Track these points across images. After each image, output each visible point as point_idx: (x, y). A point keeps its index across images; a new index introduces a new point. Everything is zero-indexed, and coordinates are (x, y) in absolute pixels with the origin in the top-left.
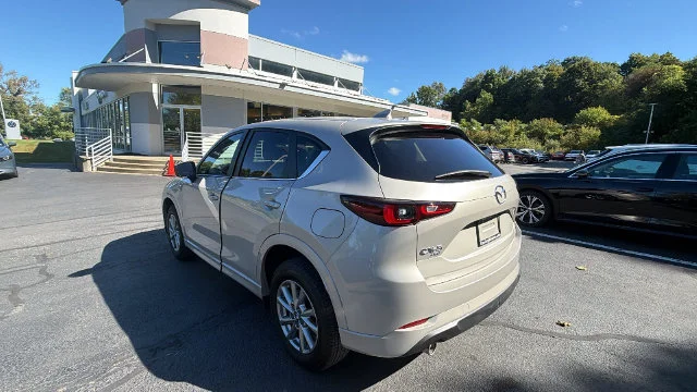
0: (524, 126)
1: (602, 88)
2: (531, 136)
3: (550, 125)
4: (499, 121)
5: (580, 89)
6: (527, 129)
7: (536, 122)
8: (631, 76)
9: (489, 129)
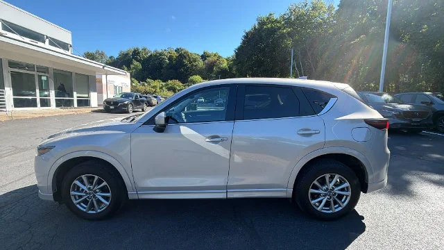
0: (164, 84)
1: (196, 66)
2: (169, 89)
3: (177, 83)
4: (148, 80)
5: (186, 65)
6: (167, 85)
7: (170, 82)
8: (206, 61)
9: (144, 85)
